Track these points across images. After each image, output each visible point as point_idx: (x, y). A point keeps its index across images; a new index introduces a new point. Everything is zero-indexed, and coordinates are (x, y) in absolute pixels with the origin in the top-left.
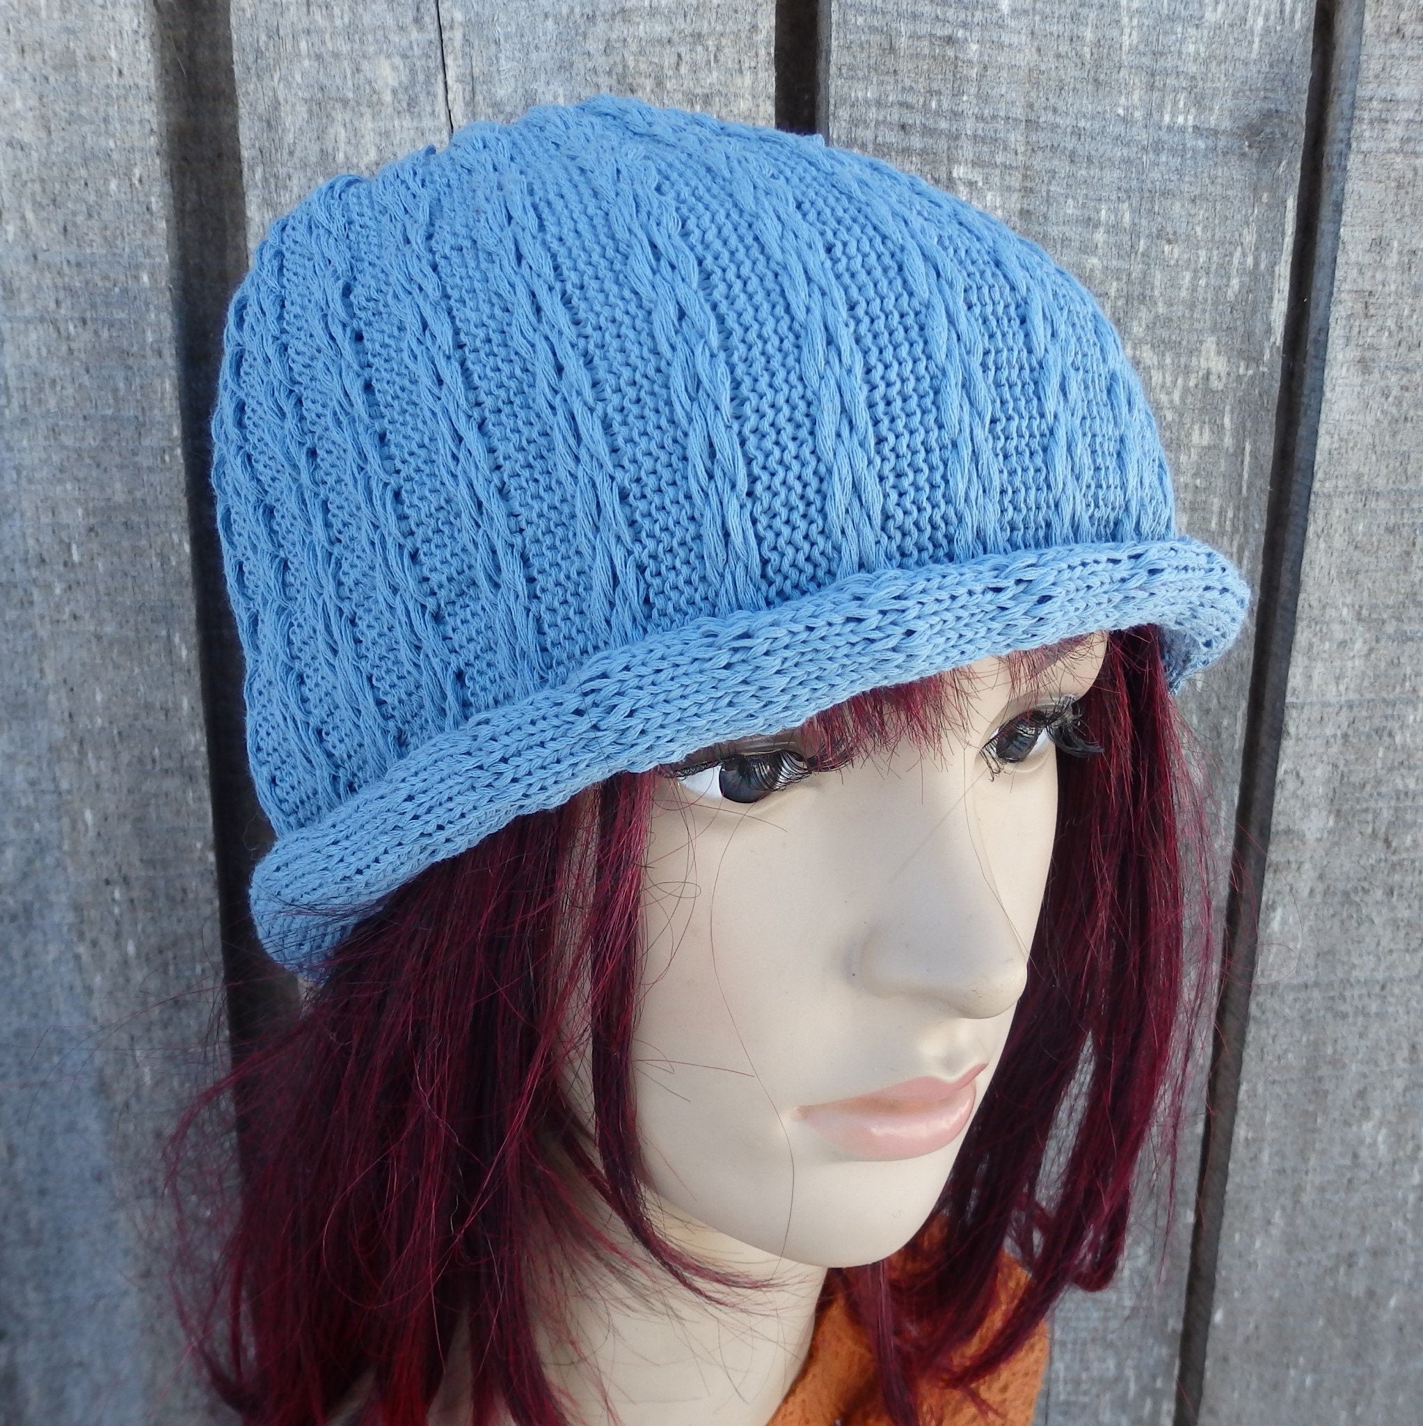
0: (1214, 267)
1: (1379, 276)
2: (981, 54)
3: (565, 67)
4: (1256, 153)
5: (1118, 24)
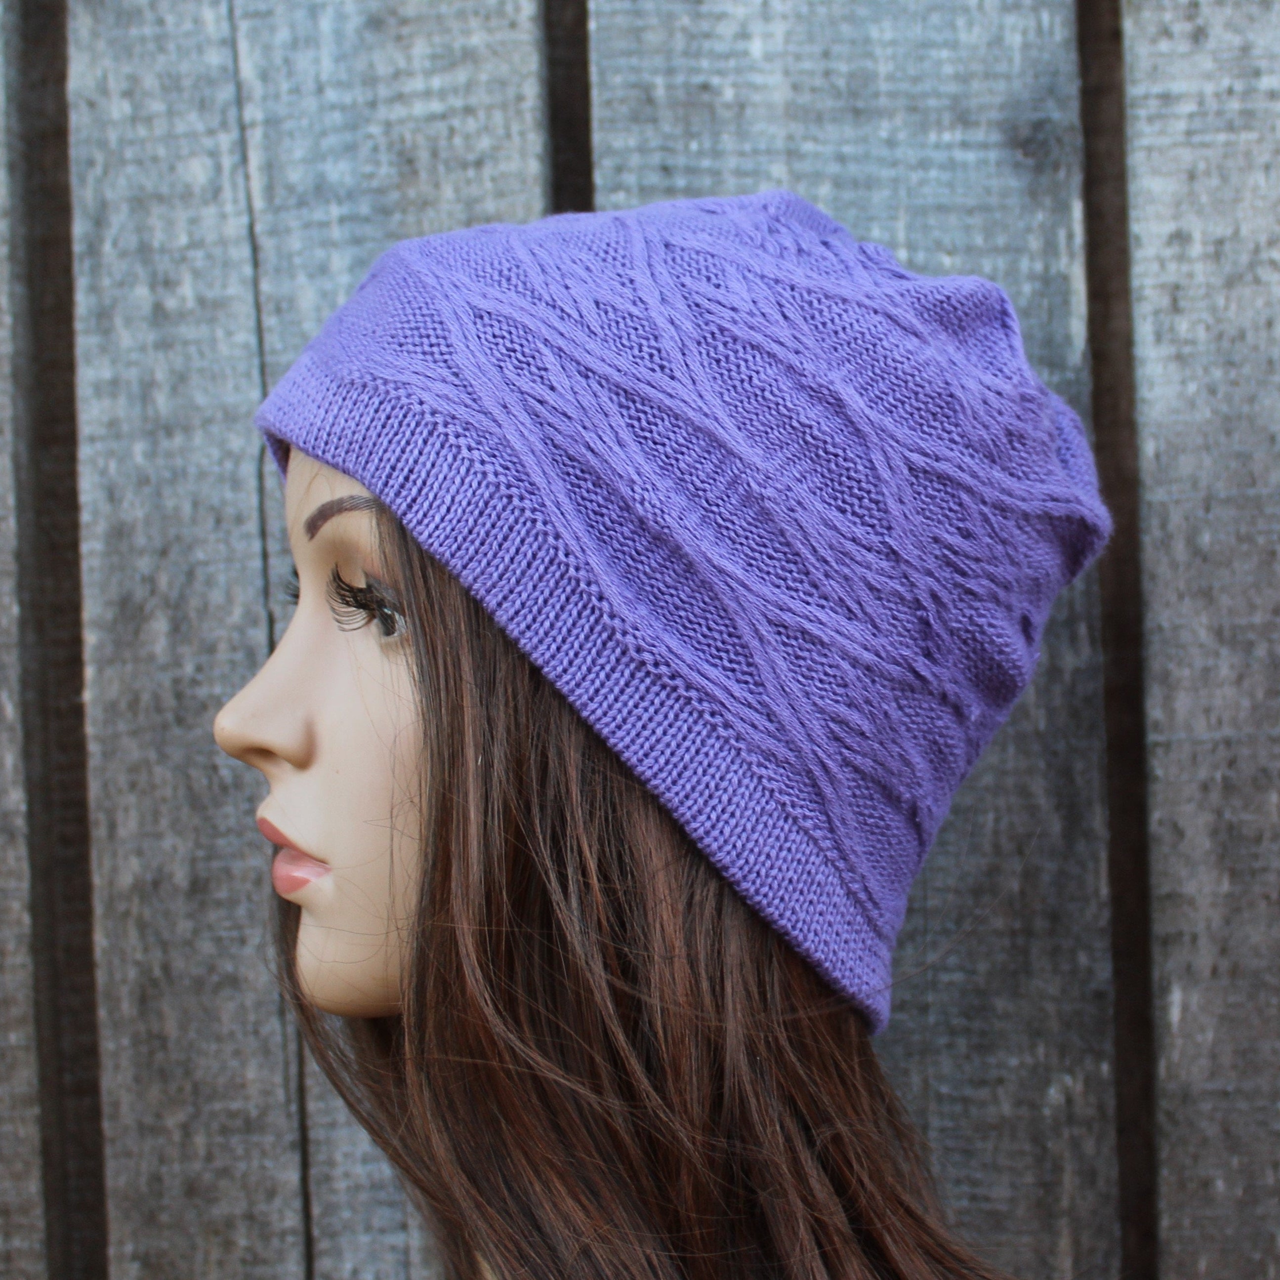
0: (1001, 273)
1: (1185, 268)
2: (737, 95)
3: (350, 149)
4: (1030, 161)
5: (870, 55)
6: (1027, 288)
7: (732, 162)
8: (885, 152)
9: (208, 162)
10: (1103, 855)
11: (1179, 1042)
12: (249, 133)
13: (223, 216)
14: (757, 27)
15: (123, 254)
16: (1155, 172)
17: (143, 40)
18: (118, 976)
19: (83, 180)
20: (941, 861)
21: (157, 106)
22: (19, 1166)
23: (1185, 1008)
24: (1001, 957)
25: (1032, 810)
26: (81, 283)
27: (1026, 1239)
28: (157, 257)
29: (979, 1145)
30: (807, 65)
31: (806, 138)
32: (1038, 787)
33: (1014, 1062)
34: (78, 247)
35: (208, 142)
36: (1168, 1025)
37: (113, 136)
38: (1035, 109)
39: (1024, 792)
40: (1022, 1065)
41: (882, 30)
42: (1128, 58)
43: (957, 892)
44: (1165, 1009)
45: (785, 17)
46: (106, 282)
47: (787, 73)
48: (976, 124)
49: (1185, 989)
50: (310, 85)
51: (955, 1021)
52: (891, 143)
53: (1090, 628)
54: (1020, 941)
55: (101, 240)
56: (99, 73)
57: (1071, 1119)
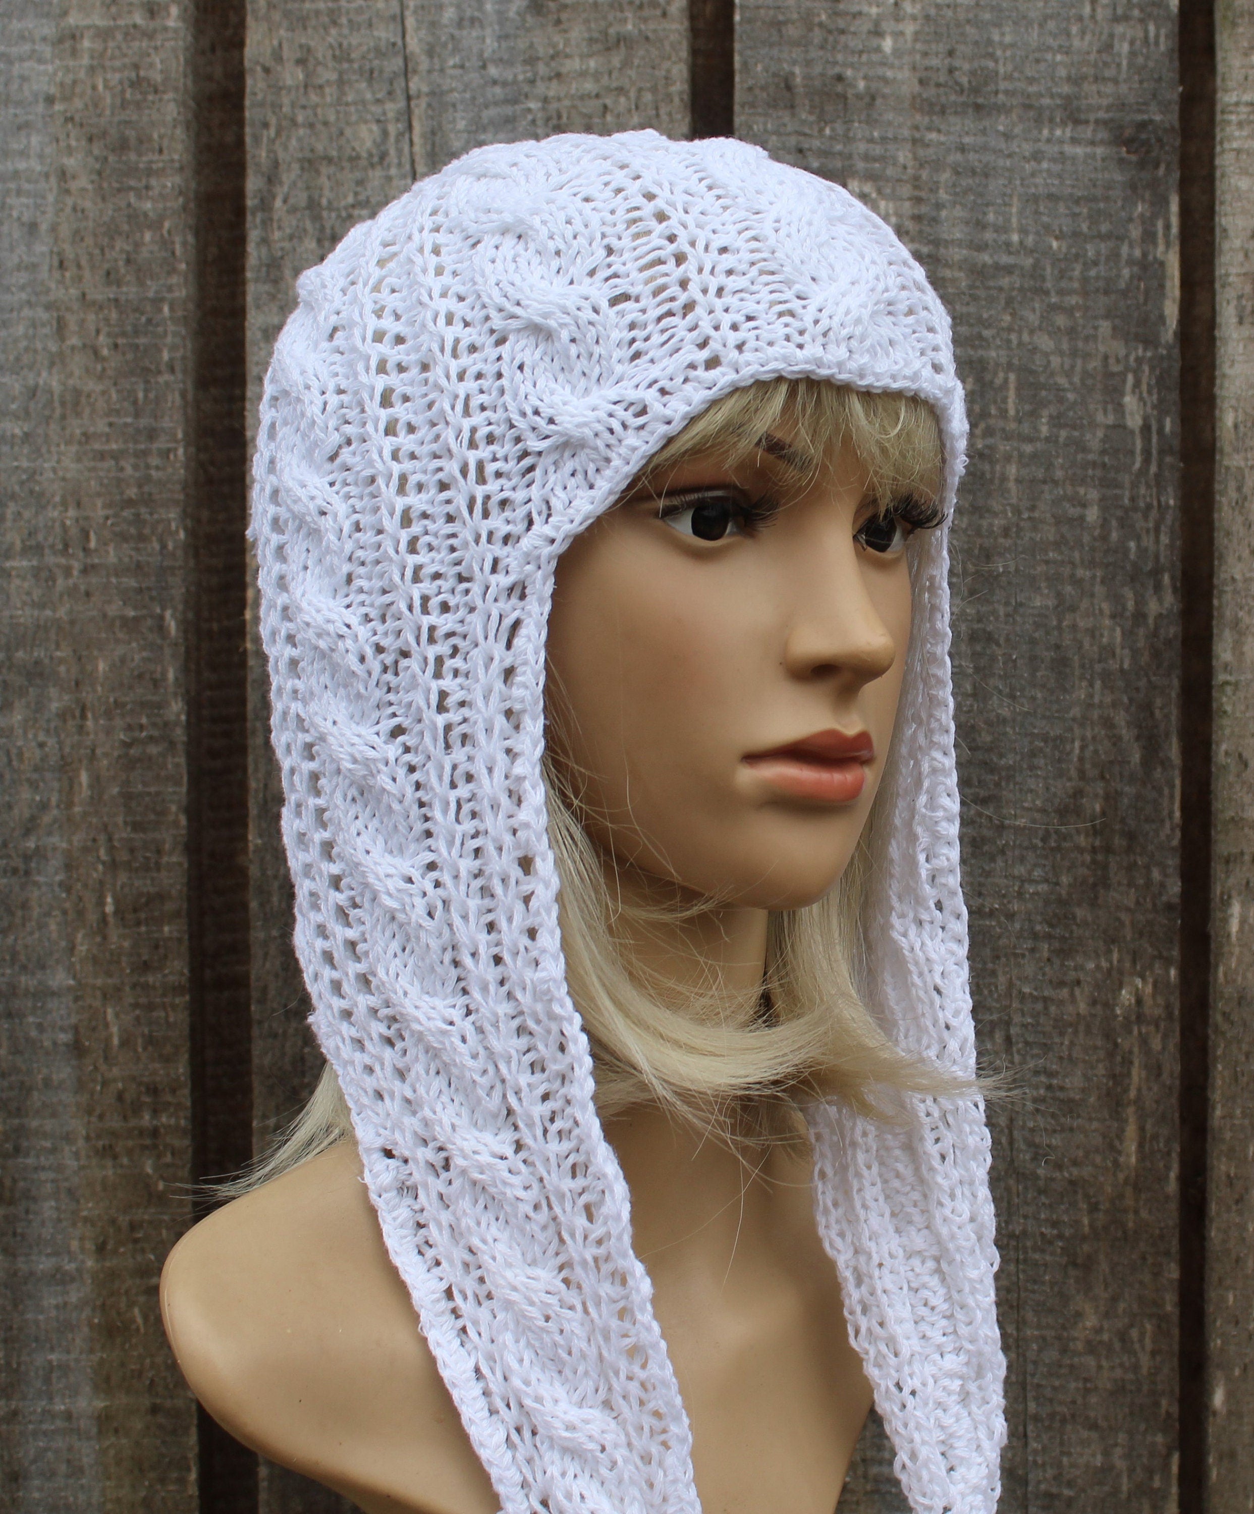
0: (1103, 258)
2: (868, 88)
4: (1133, 158)
5: (992, 56)
6: (1126, 272)
7: (862, 147)
8: (1002, 145)
9: (375, 128)
10: (1178, 782)
11: (1237, 950)
12: (413, 103)
13: (389, 179)
14: (888, 26)
15: (293, 210)
16: (1244, 172)
17: (317, 13)
18: (269, 873)
19: (257, 139)
20: (1032, 783)
21: (328, 75)
22: (168, 1049)
23: (1243, 921)
24: (1083, 871)
25: (1116, 740)
26: (254, 236)
27: (1095, 1125)
28: (325, 214)
29: (1057, 1040)
30: (934, 62)
31: (929, 129)
32: (1121, 718)
33: (1091, 965)
34: (250, 203)
35: (376, 109)
36: (1229, 936)
37: (286, 101)
38: (1139, 111)
39: (1108, 723)
40: (1098, 967)
41: (1003, 34)
42: (1221, 68)
43: (1043, 811)
44: (1226, 920)
45: (914, 18)
46: (277, 235)
47: (914, 68)
48: (1087, 122)
49: (1243, 904)
50: (475, 62)
51: (1038, 928)
52: (1007, 136)
53: (1172, 578)
54: (1100, 857)
55: (274, 197)
56: (275, 43)
57: (1140, 1018)
